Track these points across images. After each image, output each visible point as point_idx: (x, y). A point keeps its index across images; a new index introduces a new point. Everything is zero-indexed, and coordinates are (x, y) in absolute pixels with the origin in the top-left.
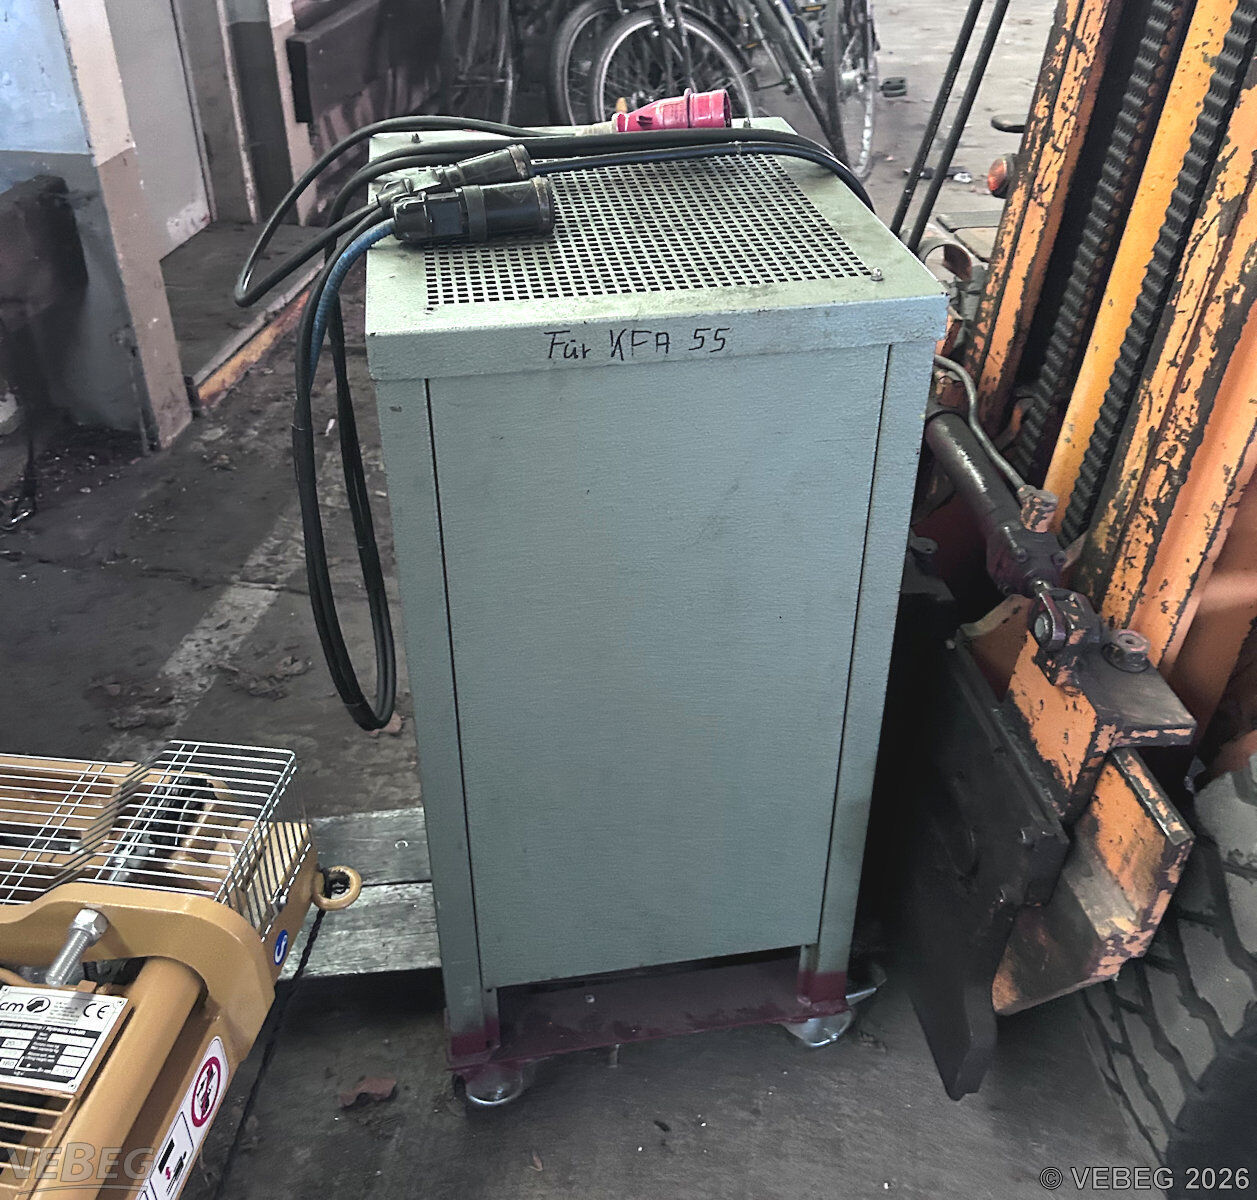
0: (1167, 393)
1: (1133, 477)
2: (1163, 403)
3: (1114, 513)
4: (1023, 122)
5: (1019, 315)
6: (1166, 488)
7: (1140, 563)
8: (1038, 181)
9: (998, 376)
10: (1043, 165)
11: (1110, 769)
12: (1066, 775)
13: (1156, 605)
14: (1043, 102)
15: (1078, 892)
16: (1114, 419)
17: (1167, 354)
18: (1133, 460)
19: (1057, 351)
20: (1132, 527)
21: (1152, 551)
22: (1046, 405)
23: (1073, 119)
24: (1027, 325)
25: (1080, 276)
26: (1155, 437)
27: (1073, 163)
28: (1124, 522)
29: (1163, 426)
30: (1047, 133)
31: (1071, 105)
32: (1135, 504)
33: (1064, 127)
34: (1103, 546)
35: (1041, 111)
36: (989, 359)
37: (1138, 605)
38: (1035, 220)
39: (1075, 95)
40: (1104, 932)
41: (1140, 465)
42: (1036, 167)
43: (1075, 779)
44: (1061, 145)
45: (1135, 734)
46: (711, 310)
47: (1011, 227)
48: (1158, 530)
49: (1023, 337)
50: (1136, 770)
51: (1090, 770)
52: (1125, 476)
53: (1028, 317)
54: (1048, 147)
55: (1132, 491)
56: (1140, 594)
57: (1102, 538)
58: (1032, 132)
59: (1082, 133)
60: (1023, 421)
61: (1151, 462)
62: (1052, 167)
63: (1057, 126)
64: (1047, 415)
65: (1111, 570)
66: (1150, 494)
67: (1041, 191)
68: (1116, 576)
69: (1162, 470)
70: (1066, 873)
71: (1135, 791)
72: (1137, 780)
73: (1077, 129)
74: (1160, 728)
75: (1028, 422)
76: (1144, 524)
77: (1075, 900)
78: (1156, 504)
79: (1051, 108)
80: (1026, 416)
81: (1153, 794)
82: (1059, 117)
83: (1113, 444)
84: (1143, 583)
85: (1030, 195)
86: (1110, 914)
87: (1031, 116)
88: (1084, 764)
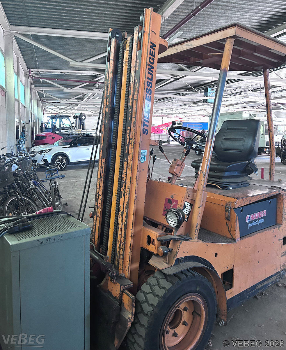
0: (120, 239)
1: (118, 252)
2: (120, 240)
3: (117, 258)
4: (94, 206)
5: (98, 234)
6: (123, 252)
7: (122, 264)
8: (98, 214)
9: (97, 244)
10: (98, 212)
11: (124, 293)
12: (118, 297)
13: (125, 270)
14: (96, 203)
15: (123, 314)
16: (114, 245)
17: (119, 233)
18: (118, 250)
19: (105, 238)
20: (120, 259)
21: (123, 262)
22: (105, 247)
23: (101, 205)
24: (100, 235)
25: (106, 226)
26: (120, 245)
27: (102, 211)
28: (119, 259)
29: (120, 243)
30: (98, 207)
31: (100, 203)
32: (119, 256)
33: (100, 206)
34: (117, 264)
35: (96, 204)
36: (95, 242)
37: (123, 271)
38: (98, 219)
39: (101, 201)
40: (127, 318)
41: (119, 250)
42: (97, 212)
43: (119, 297)
44: (100, 208)
45: (126, 287)
46: (60, 234)
47: (95, 221)
48: (123, 258)
49: (99, 237)
50: (127, 292)
51: (121, 294)
52: (117, 252)
53: (100, 234)
54: (98, 209)
55: (119, 254)
56: (123, 269)
57: (116, 263)
58: (96, 207)
59: (102, 206)
60: (102, 250)
61: (120, 249)
62: (99, 212)
63: (99, 206)
64: (105, 248)
65: (118, 268)
66: (121, 254)
67: (98, 215)
68: (119, 268)
69: (122, 249)
70: (121, 313)
71: (127, 294)
72: (127, 293)
73: (101, 206)
74: (129, 285)
75: (103, 250)
76: (121, 258)
77: (123, 316)
78: (122, 255)
79: (98, 204)
80: (102, 249)
81: (129, 294)
82: (99, 205)
83: (115, 249)
84: (123, 267)
85: (97, 216)
86: (128, 315)
87: (95, 205)
88: (120, 294)
